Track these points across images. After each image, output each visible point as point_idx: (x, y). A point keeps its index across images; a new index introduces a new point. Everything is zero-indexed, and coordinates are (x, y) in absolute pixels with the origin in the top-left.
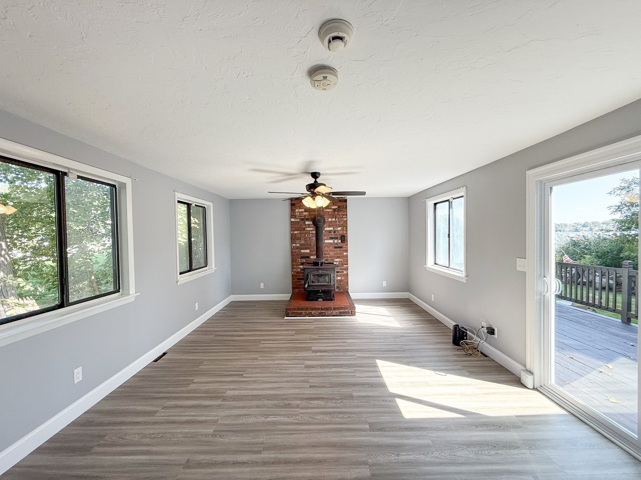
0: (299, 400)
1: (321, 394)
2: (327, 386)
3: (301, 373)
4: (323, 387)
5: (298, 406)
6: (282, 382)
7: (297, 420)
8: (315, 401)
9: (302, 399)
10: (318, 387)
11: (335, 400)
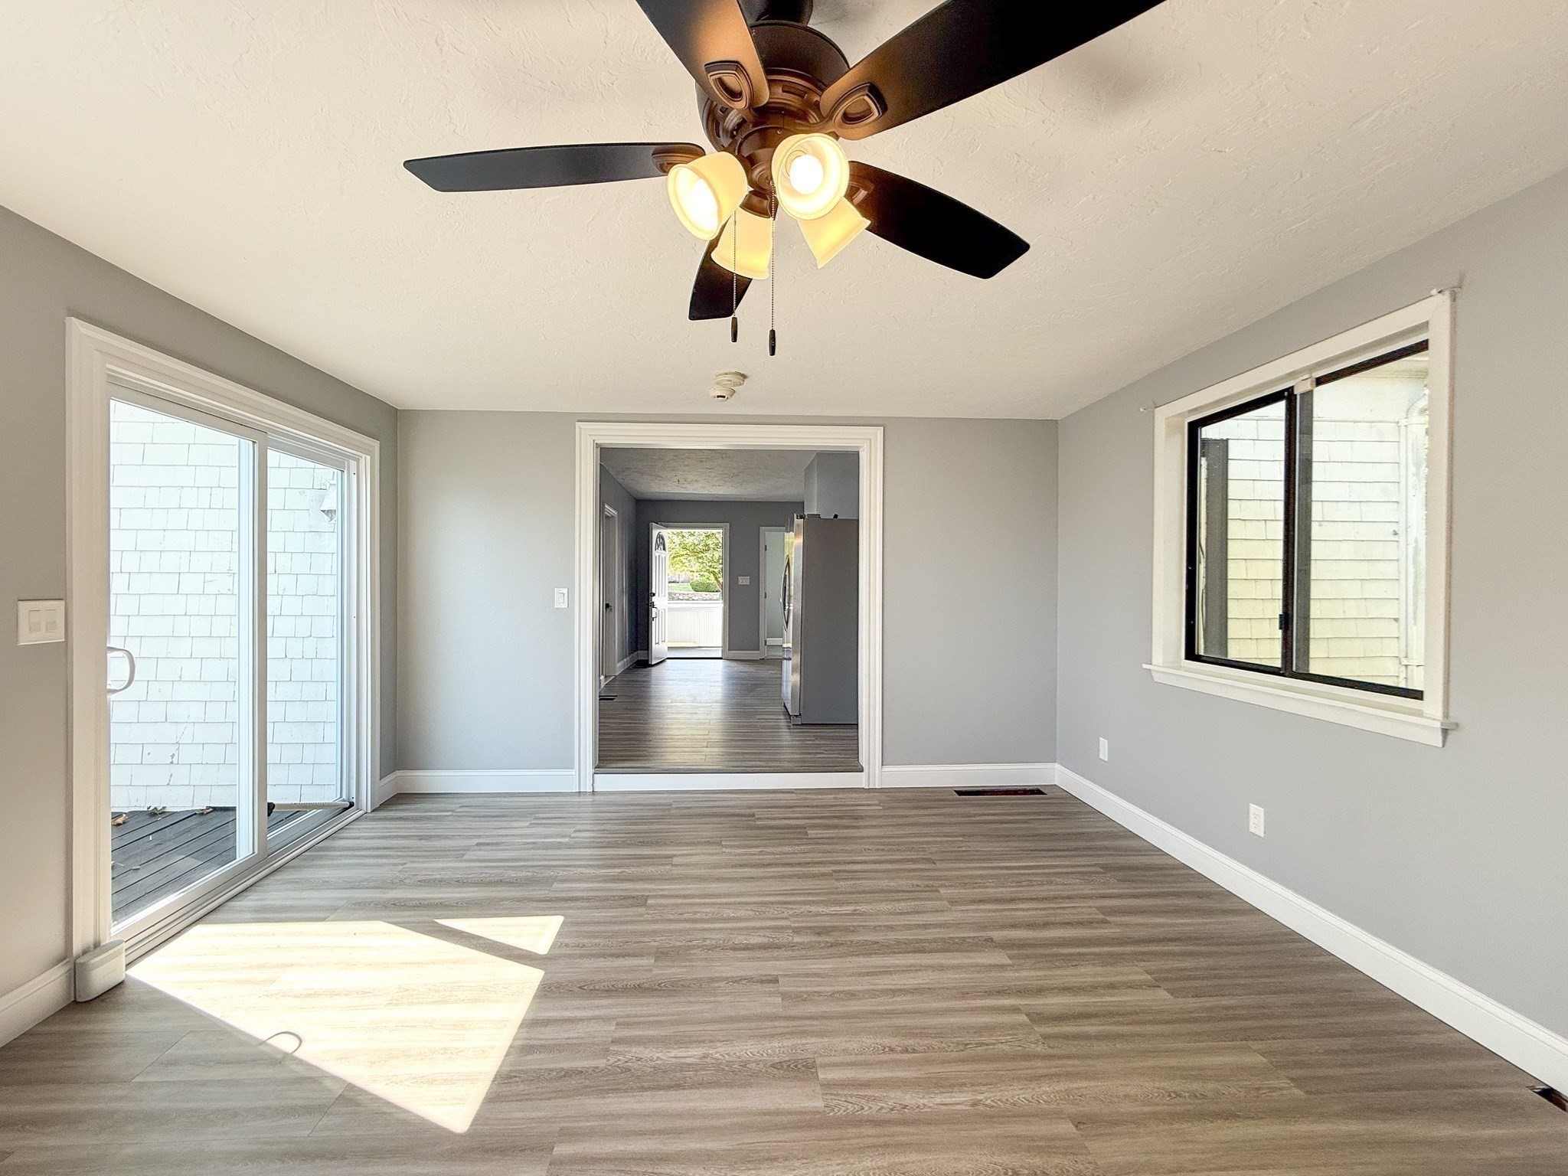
0: (797, 943)
1: (742, 960)
2: (723, 984)
3: (821, 1034)
4: (738, 980)
5: (797, 931)
6: (873, 994)
7: (792, 909)
8: (755, 942)
9: (791, 946)
10: (750, 980)
11: (706, 946)
